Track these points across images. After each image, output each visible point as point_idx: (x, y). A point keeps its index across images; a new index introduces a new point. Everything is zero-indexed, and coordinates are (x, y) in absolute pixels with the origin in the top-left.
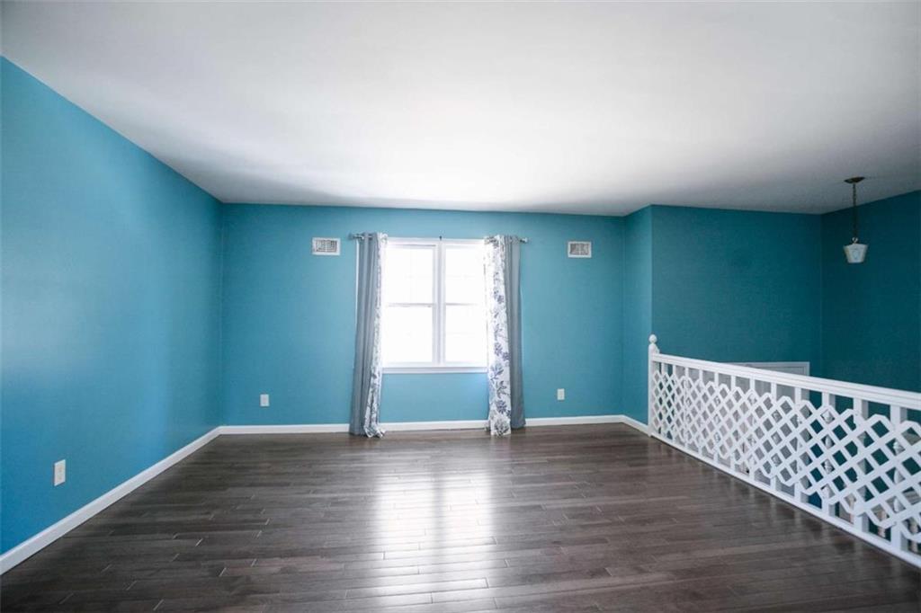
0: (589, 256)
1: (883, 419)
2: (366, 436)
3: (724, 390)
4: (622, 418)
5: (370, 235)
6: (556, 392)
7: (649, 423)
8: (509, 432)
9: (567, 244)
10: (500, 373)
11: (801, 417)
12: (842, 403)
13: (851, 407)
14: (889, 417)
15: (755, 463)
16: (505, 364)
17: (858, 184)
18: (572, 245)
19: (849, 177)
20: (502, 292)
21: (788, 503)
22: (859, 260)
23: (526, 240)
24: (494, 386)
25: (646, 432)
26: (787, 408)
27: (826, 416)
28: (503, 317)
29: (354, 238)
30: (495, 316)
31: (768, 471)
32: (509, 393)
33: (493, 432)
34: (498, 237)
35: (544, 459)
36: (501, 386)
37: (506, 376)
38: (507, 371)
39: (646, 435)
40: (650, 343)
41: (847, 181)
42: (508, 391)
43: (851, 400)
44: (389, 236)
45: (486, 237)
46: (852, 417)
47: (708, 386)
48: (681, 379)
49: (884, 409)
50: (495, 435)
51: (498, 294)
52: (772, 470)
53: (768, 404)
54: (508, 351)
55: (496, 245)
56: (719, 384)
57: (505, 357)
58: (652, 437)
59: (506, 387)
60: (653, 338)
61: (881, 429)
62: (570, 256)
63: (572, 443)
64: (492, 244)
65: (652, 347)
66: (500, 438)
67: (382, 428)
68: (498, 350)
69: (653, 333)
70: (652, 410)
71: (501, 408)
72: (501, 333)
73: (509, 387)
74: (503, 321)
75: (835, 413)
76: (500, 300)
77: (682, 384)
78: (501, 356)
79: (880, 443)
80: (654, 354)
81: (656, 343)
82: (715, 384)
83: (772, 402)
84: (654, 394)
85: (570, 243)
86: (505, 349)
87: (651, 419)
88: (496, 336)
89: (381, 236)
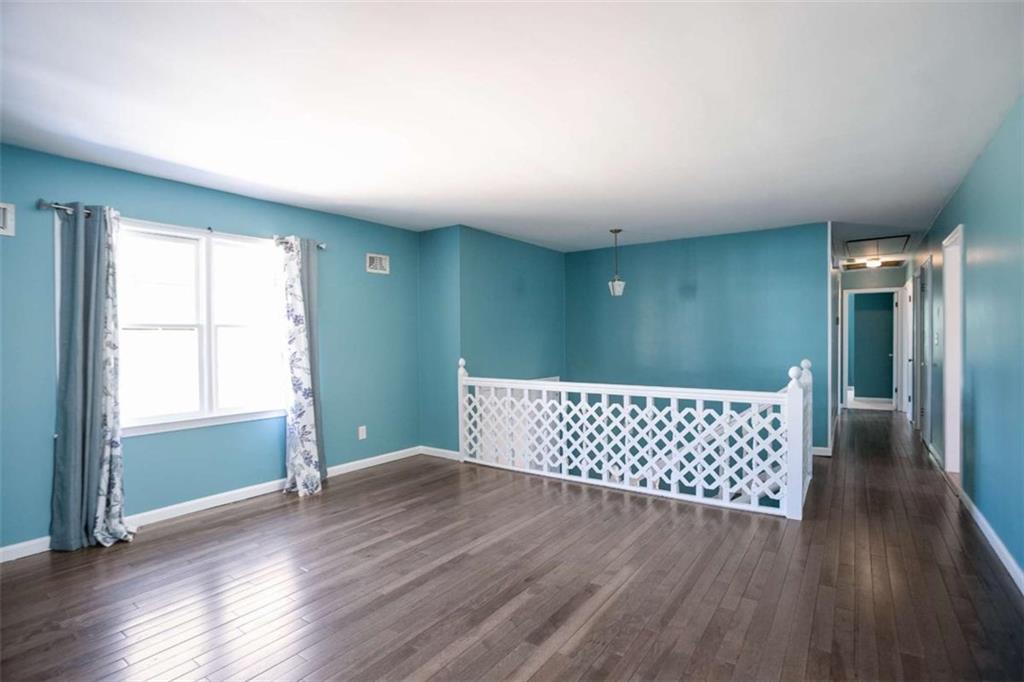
0: (387, 272)
1: (691, 410)
2: (99, 545)
3: (553, 405)
4: (421, 449)
5: (86, 208)
6: (357, 431)
7: (461, 448)
8: (320, 489)
9: (365, 256)
10: (300, 415)
11: (629, 418)
12: (662, 403)
13: (669, 405)
14: (695, 409)
15: (588, 463)
16: (307, 403)
17: (618, 235)
18: (371, 258)
19: (613, 228)
20: (300, 310)
21: (618, 489)
22: (621, 294)
23: (323, 246)
24: (296, 432)
25: (456, 459)
26: (616, 413)
27: (650, 414)
28: (302, 342)
29: (49, 207)
30: (290, 342)
31: (600, 468)
32: (315, 439)
33: (302, 492)
34: (291, 239)
35: (399, 508)
36: (304, 432)
37: (309, 418)
38: (310, 412)
39: (458, 461)
40: (459, 367)
41: (611, 231)
42: (313, 436)
43: (669, 400)
44: (122, 215)
45: (276, 237)
46: (669, 412)
47: (535, 403)
48: (503, 400)
49: (692, 404)
50: (305, 496)
51: (295, 313)
52: (604, 466)
53: (599, 412)
54: (310, 386)
55: (289, 248)
56: (548, 401)
57: (306, 394)
58: (466, 462)
59: (310, 433)
60: (462, 362)
61: (690, 418)
62: (369, 270)
63: (404, 484)
64: (282, 247)
65: (461, 371)
66: (311, 498)
67: (130, 524)
68: (297, 386)
69: (462, 357)
70: (465, 436)
71: (308, 459)
72: (299, 364)
73: (313, 431)
74: (303, 349)
75: (656, 411)
76: (297, 320)
77: (504, 405)
78: (300, 393)
79: (689, 428)
80: (464, 379)
81: (465, 367)
82: (543, 402)
83: (603, 410)
84: (467, 419)
85: (369, 255)
86: (307, 384)
87: (463, 445)
88: (292, 368)
89: (112, 213)
